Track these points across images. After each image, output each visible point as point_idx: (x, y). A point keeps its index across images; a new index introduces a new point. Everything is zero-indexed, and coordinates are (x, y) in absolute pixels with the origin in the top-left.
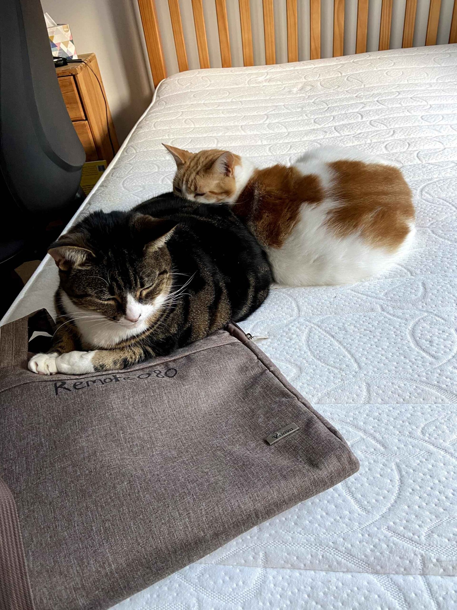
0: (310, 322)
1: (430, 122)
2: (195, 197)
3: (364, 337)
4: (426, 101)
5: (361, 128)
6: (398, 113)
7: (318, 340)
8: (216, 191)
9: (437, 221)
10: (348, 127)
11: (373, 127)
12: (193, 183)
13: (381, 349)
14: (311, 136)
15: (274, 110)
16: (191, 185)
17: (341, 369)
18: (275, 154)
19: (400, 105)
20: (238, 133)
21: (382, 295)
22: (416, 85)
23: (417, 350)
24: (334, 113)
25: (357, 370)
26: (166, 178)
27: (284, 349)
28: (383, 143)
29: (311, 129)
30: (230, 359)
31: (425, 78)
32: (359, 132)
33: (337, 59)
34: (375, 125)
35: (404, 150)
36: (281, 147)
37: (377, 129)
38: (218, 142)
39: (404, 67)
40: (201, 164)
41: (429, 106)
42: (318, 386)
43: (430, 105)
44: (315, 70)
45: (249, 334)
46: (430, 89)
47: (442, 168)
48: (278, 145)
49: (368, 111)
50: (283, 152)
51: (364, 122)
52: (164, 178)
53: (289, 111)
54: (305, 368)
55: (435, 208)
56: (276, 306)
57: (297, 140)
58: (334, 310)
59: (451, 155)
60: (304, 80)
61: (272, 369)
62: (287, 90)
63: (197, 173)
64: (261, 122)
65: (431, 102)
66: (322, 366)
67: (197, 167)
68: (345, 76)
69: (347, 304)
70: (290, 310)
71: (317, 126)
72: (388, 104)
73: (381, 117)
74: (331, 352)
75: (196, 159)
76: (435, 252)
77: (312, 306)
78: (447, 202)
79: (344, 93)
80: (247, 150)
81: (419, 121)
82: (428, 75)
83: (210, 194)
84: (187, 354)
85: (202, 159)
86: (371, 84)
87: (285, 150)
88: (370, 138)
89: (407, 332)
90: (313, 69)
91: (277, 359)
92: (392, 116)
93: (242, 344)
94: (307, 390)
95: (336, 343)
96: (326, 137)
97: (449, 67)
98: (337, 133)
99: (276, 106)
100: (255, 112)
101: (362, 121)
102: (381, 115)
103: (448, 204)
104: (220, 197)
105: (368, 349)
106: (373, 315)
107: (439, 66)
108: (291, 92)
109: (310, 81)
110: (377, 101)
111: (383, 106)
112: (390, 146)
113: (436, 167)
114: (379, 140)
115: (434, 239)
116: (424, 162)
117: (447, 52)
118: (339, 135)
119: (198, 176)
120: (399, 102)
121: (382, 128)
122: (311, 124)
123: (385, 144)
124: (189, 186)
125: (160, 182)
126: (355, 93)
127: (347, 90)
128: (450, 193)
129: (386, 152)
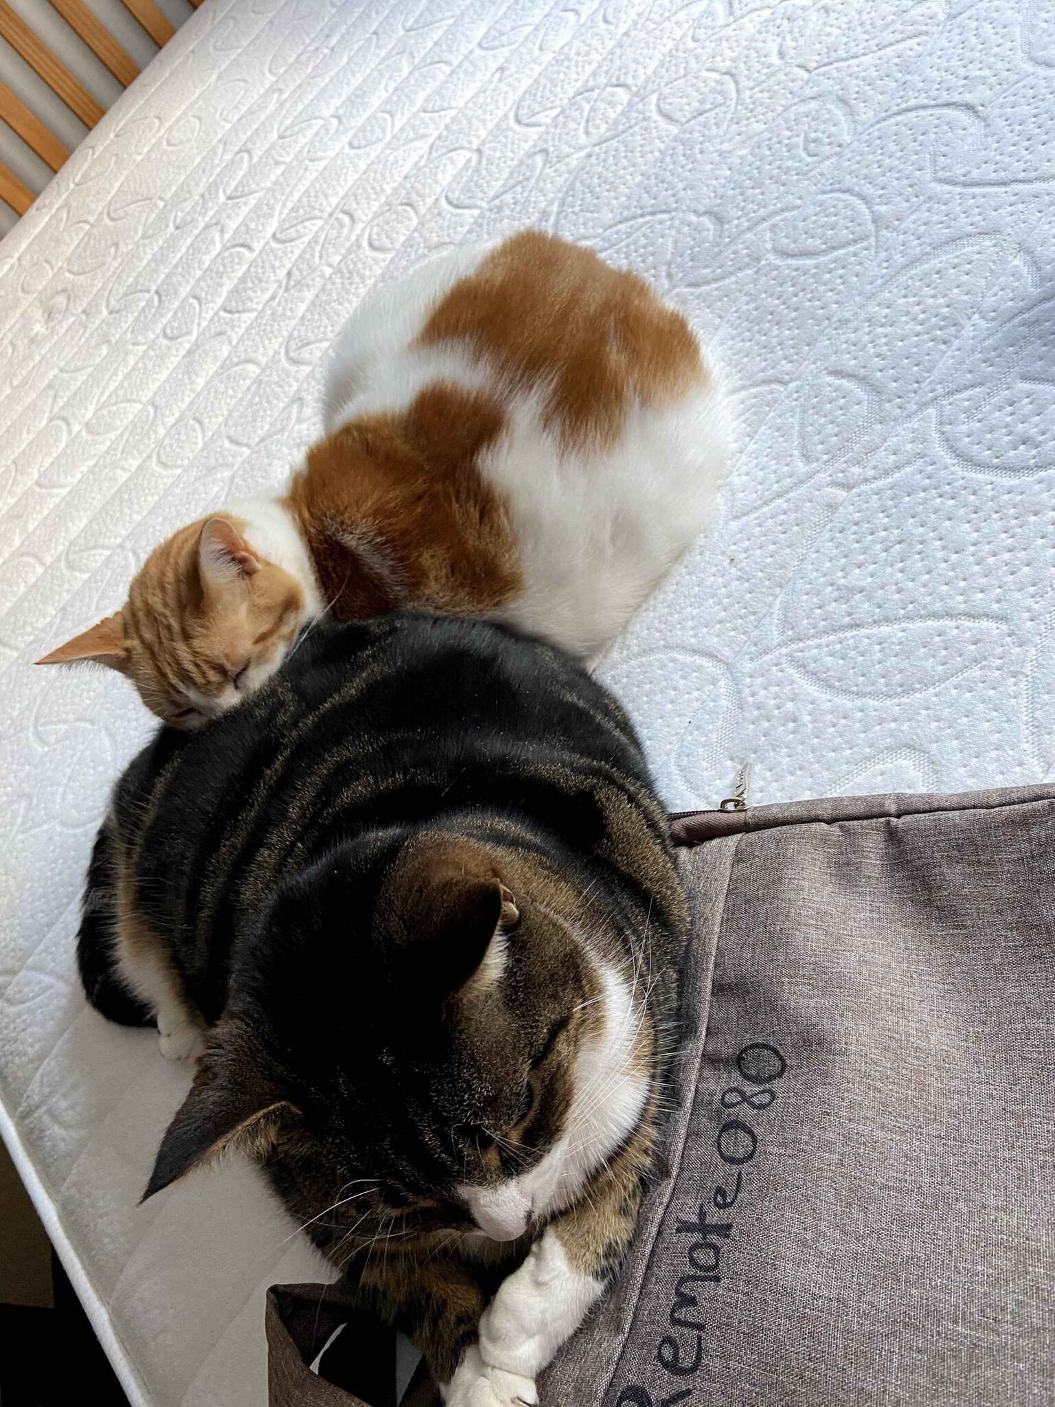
0: (767, 651)
1: (380, 140)
2: (237, 687)
3: (908, 562)
4: (316, 118)
5: (277, 264)
6: (300, 180)
7: (841, 662)
8: (265, 628)
9: (669, 264)
10: (250, 285)
11: (297, 242)
12: (205, 667)
13: (972, 548)
14: (206, 367)
15: (55, 397)
16: (203, 674)
17: (976, 661)
18: (186, 462)
19: (282, 168)
20: (52, 503)
21: (802, 467)
22: (251, 112)
23: (1030, 479)
24: (184, 291)
25: (1004, 627)
26: (41, 728)
27: (813, 750)
28: (359, 246)
29: (184, 357)
30: (799, 889)
31: (247, 90)
32: (282, 274)
33: (38, 209)
34: (294, 235)
35: (415, 221)
36: (178, 441)
37: (306, 239)
38: (36, 556)
39: (183, 107)
40: (167, 612)
41: (335, 122)
42: (997, 735)
43: (333, 116)
44: (23, 262)
45: (725, 802)
46: (284, 96)
47: (533, 181)
48: (167, 442)
49: (243, 228)
50: (196, 444)
51: (263, 250)
52: (37, 733)
53: (90, 370)
54: (917, 735)
55: (632, 247)
56: (658, 697)
57: (187, 400)
58: (767, 583)
59: (509, 148)
60: (31, 298)
61: (893, 808)
62: (21, 344)
63: (187, 637)
64: (64, 439)
65: (327, 111)
66: (936, 695)
67: (169, 627)
68: (99, 219)
69: (772, 547)
70: (695, 674)
71: (186, 344)
72: (258, 184)
73: (281, 213)
74: (908, 654)
75: (141, 615)
76: (756, 309)
77: (720, 622)
78: (634, 218)
79: (144, 245)
80: (121, 512)
81: (358, 156)
82: (245, 81)
83: (259, 647)
84: (708, 986)
85: (156, 601)
86: (169, 186)
87: (196, 437)
88: (320, 264)
89: (959, 471)
90: (20, 264)
91: (835, 782)
92: (296, 196)
93: (753, 836)
94: (992, 767)
95: (885, 629)
96: (234, 342)
97: (258, 36)
98: (243, 315)
99: (49, 386)
100: (25, 435)
101: (257, 252)
102: (277, 213)
103: (641, 220)
104: (285, 630)
105: (951, 574)
106: (847, 512)
107: (239, 51)
108: (39, 338)
109: (45, 289)
110: (229, 198)
111: (257, 195)
112: (379, 239)
113: (519, 189)
114: (343, 251)
115: (715, 293)
116: (485, 205)
117: (218, 19)
118: (253, 315)
119: (196, 643)
120: (271, 162)
121: (315, 229)
122: (168, 348)
123: (365, 244)
124: (199, 679)
125: (40, 750)
126: (167, 226)
127: (140, 234)
128: (614, 202)
129: (389, 256)
